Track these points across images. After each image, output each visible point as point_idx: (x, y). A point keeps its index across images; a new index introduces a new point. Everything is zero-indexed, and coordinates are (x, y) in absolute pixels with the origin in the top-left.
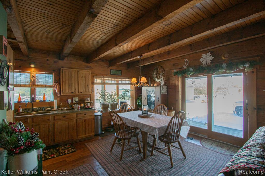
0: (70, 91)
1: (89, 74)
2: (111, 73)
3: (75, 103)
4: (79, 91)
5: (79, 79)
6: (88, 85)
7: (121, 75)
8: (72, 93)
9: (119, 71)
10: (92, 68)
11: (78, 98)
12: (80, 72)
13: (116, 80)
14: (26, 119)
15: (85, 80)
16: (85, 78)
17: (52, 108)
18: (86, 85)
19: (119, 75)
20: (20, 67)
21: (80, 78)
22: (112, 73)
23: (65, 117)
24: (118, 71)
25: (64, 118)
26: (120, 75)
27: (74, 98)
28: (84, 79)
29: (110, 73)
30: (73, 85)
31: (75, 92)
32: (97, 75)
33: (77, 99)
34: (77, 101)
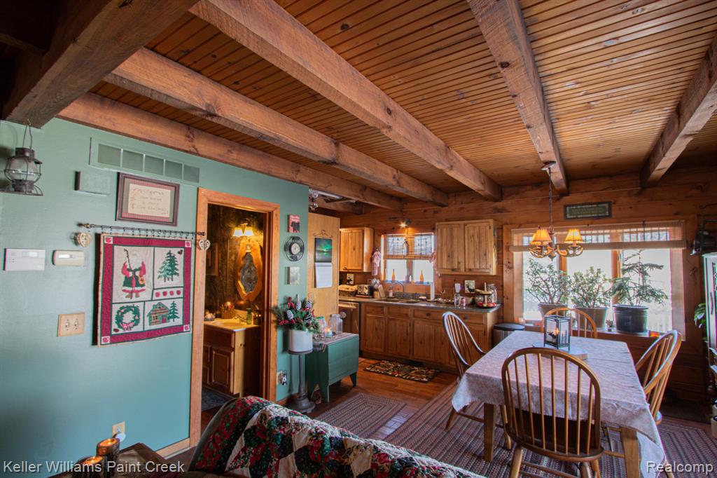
0: (449, 267)
1: (488, 228)
2: (565, 215)
3: (468, 291)
4: (467, 267)
5: (466, 241)
6: (485, 255)
7: (610, 215)
8: (453, 270)
9: (596, 203)
10: (509, 212)
11: (474, 281)
12: (468, 225)
13: (610, 233)
14: (381, 307)
15: (480, 242)
16: (479, 238)
17: (428, 296)
18: (482, 253)
19: (598, 218)
20: (393, 228)
21: (468, 239)
22: (571, 215)
23: (428, 315)
24: (595, 206)
25: (428, 317)
26: (606, 216)
27: (466, 281)
28: (477, 240)
29: (562, 214)
30: (456, 254)
31: (459, 269)
32: (520, 226)
33: (471, 284)
34: (471, 288)
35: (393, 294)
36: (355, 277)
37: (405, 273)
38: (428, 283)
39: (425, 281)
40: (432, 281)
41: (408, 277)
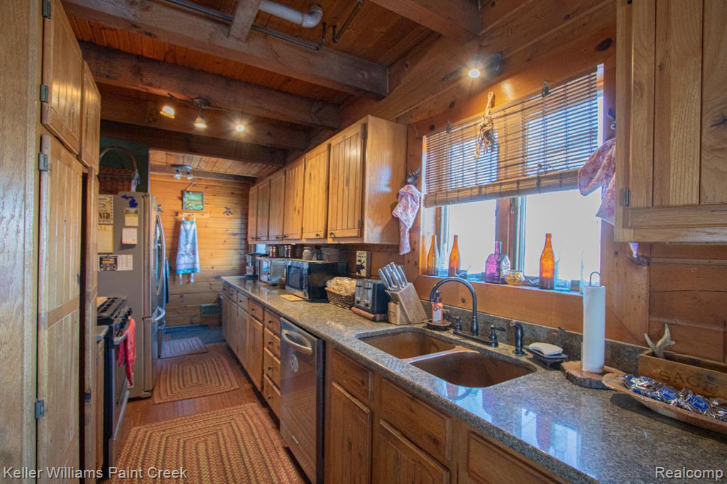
35: (445, 316)
36: (370, 259)
37: (489, 246)
38: (575, 285)
39: (564, 276)
40: (596, 280)
41: (496, 260)
